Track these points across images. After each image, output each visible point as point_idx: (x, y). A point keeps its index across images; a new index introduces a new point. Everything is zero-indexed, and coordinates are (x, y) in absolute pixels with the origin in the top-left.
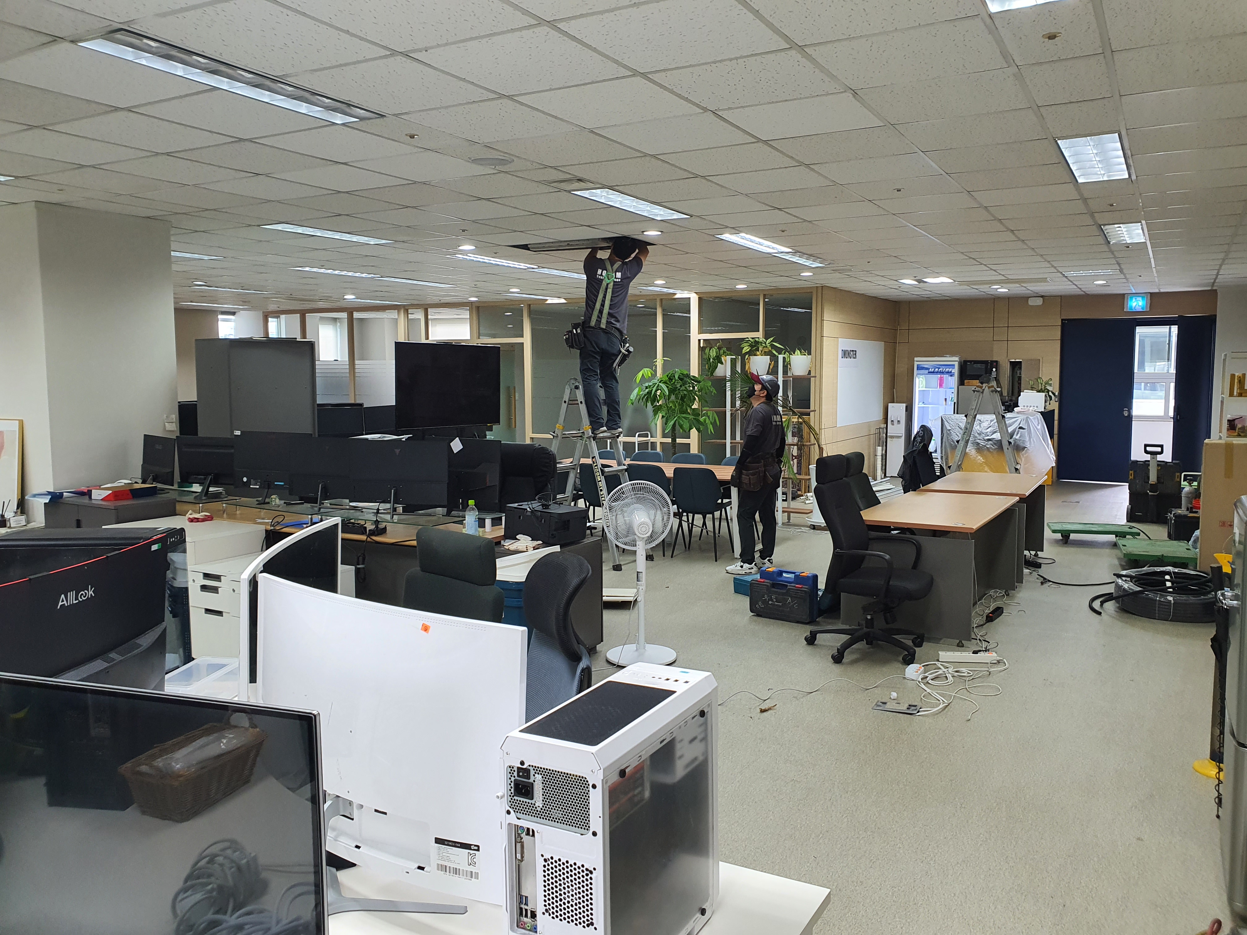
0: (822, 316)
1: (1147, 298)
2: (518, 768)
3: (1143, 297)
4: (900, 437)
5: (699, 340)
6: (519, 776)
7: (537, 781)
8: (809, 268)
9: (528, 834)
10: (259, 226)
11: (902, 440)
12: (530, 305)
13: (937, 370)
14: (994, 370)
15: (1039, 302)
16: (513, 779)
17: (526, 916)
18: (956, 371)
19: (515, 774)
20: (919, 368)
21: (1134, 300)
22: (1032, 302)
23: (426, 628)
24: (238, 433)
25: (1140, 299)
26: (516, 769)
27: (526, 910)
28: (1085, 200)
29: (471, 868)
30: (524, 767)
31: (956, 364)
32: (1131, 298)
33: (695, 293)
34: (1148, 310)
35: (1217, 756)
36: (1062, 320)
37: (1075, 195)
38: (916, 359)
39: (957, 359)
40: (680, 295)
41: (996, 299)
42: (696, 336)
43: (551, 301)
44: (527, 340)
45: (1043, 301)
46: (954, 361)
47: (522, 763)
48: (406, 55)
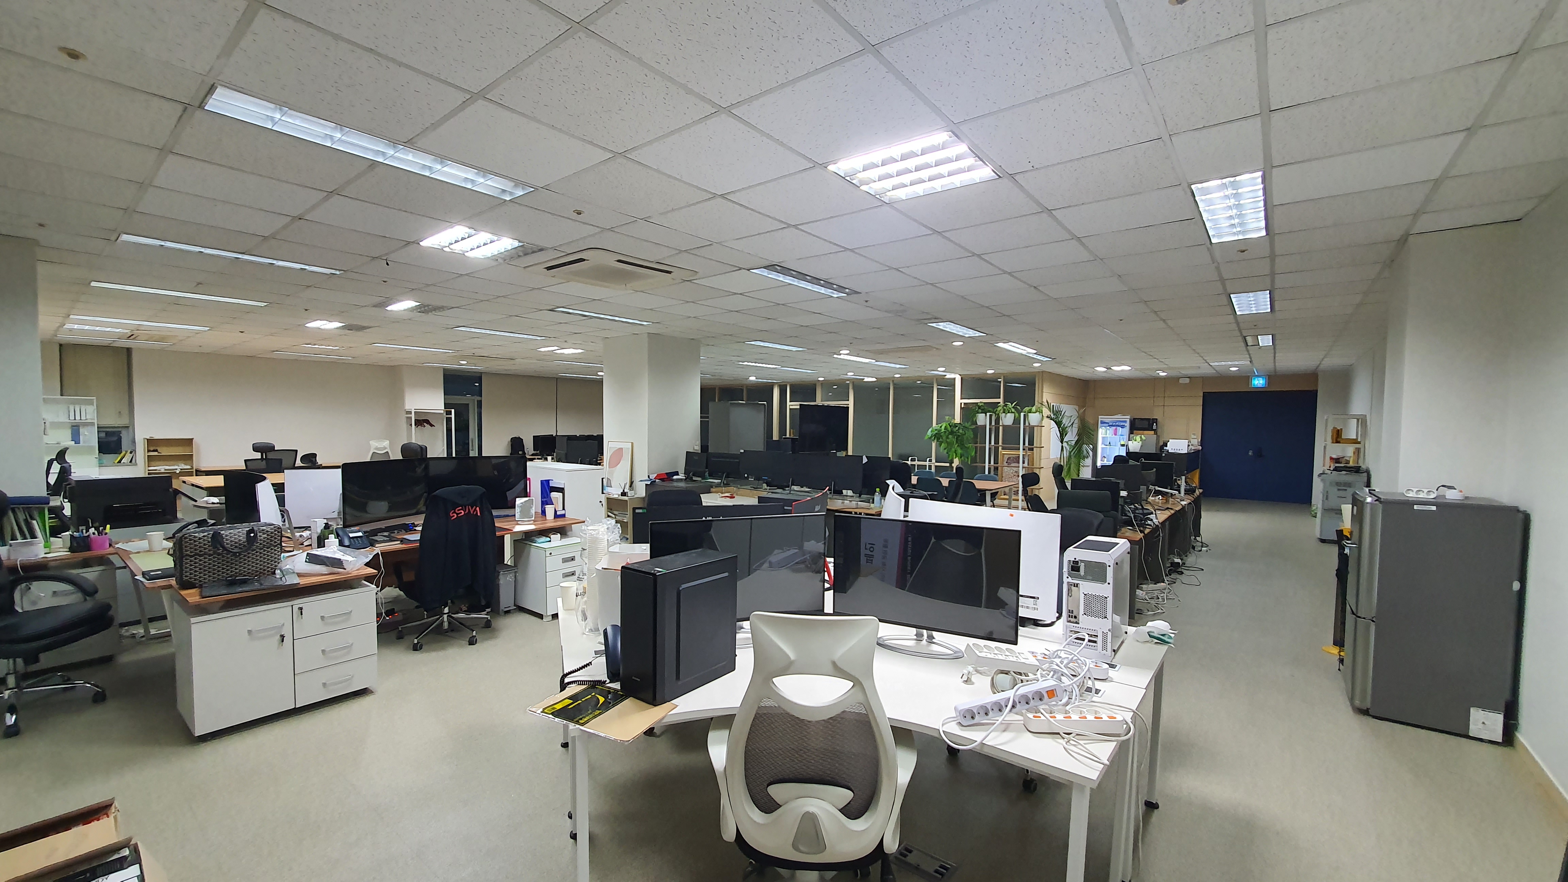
0: (1042, 390)
1: (1266, 379)
2: (1073, 561)
3: (1263, 378)
4: (1088, 466)
5: (961, 404)
6: (1073, 563)
7: (1082, 566)
8: (1039, 361)
9: (1074, 586)
10: (744, 342)
11: (1091, 467)
12: (853, 382)
13: (1114, 424)
14: (1155, 424)
15: (1187, 381)
16: (1070, 565)
17: (1072, 618)
18: (1128, 425)
19: (1072, 563)
20: (1102, 422)
21: (1256, 380)
22: (1181, 381)
23: (1012, 515)
24: (742, 451)
25: (1261, 379)
26: (1072, 562)
27: (1072, 616)
28: (1238, 323)
29: (1035, 606)
30: (1076, 560)
31: (1128, 421)
32: (1254, 379)
33: (960, 375)
34: (1267, 386)
35: (1339, 642)
36: (1204, 393)
37: (1233, 321)
38: (1100, 417)
39: (1129, 417)
40: (949, 376)
41: (1157, 380)
42: (959, 401)
43: (866, 379)
44: (851, 403)
45: (1190, 381)
46: (1127, 418)
47: (1075, 559)
48: (897, 270)
